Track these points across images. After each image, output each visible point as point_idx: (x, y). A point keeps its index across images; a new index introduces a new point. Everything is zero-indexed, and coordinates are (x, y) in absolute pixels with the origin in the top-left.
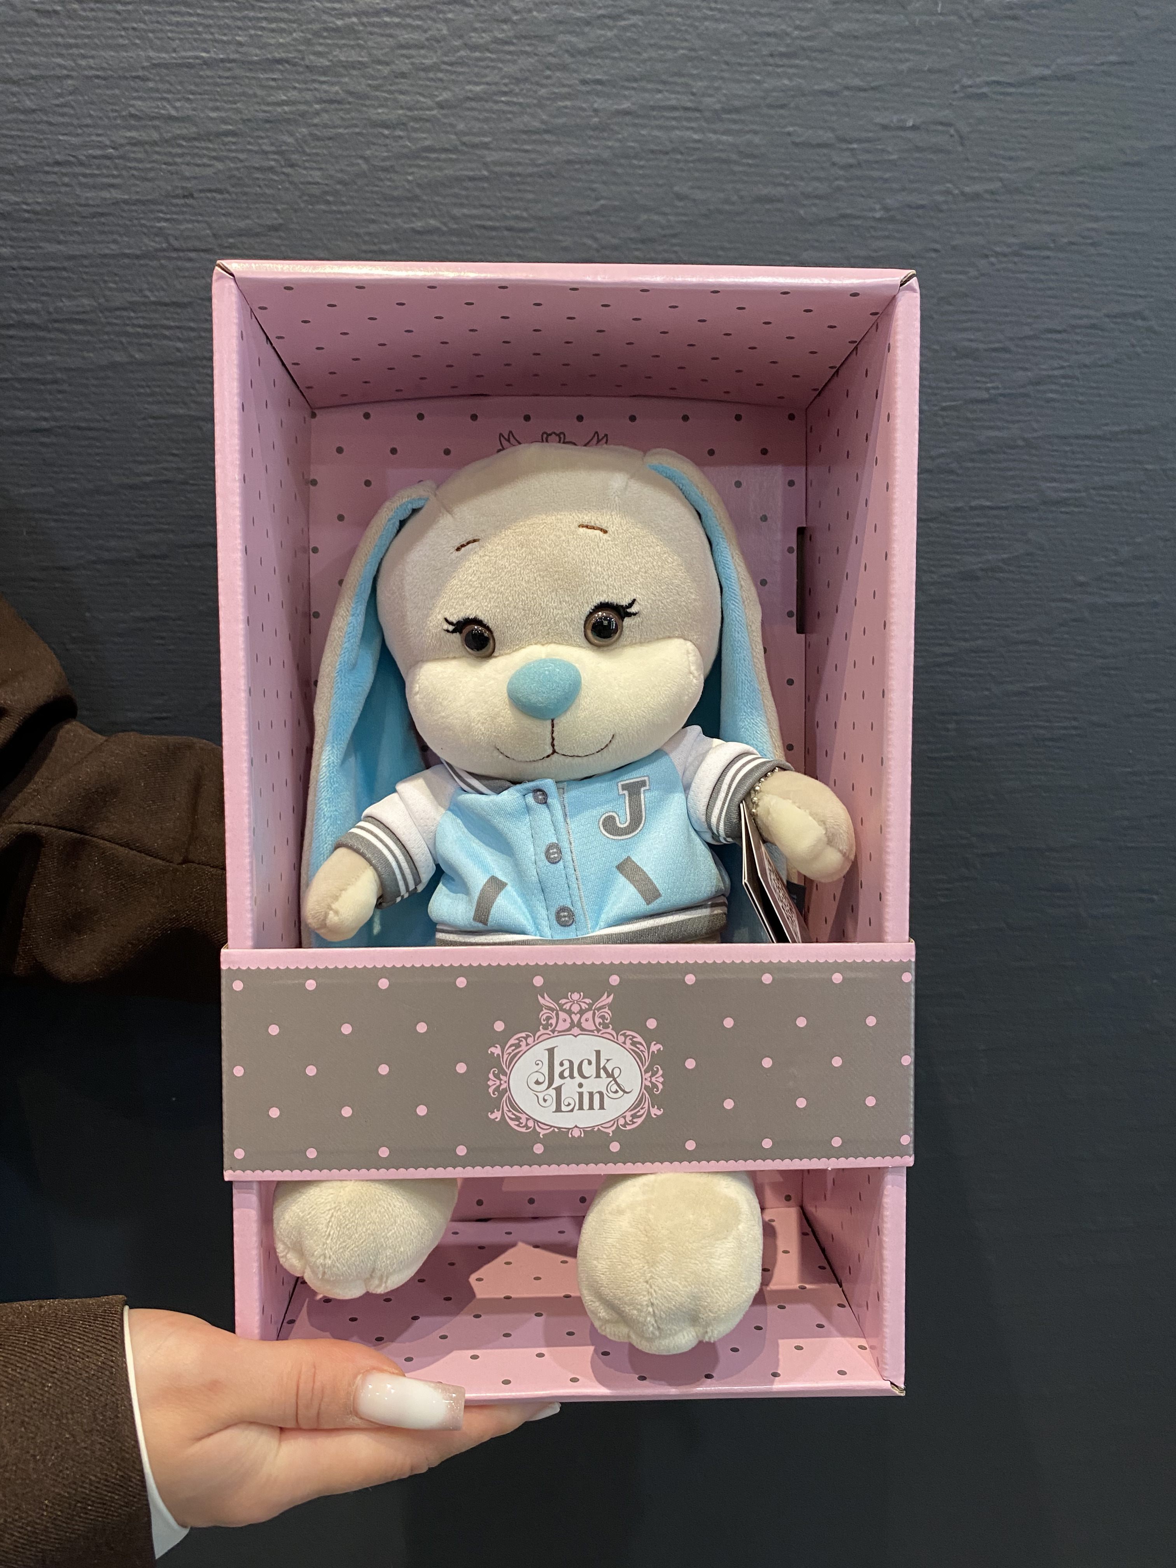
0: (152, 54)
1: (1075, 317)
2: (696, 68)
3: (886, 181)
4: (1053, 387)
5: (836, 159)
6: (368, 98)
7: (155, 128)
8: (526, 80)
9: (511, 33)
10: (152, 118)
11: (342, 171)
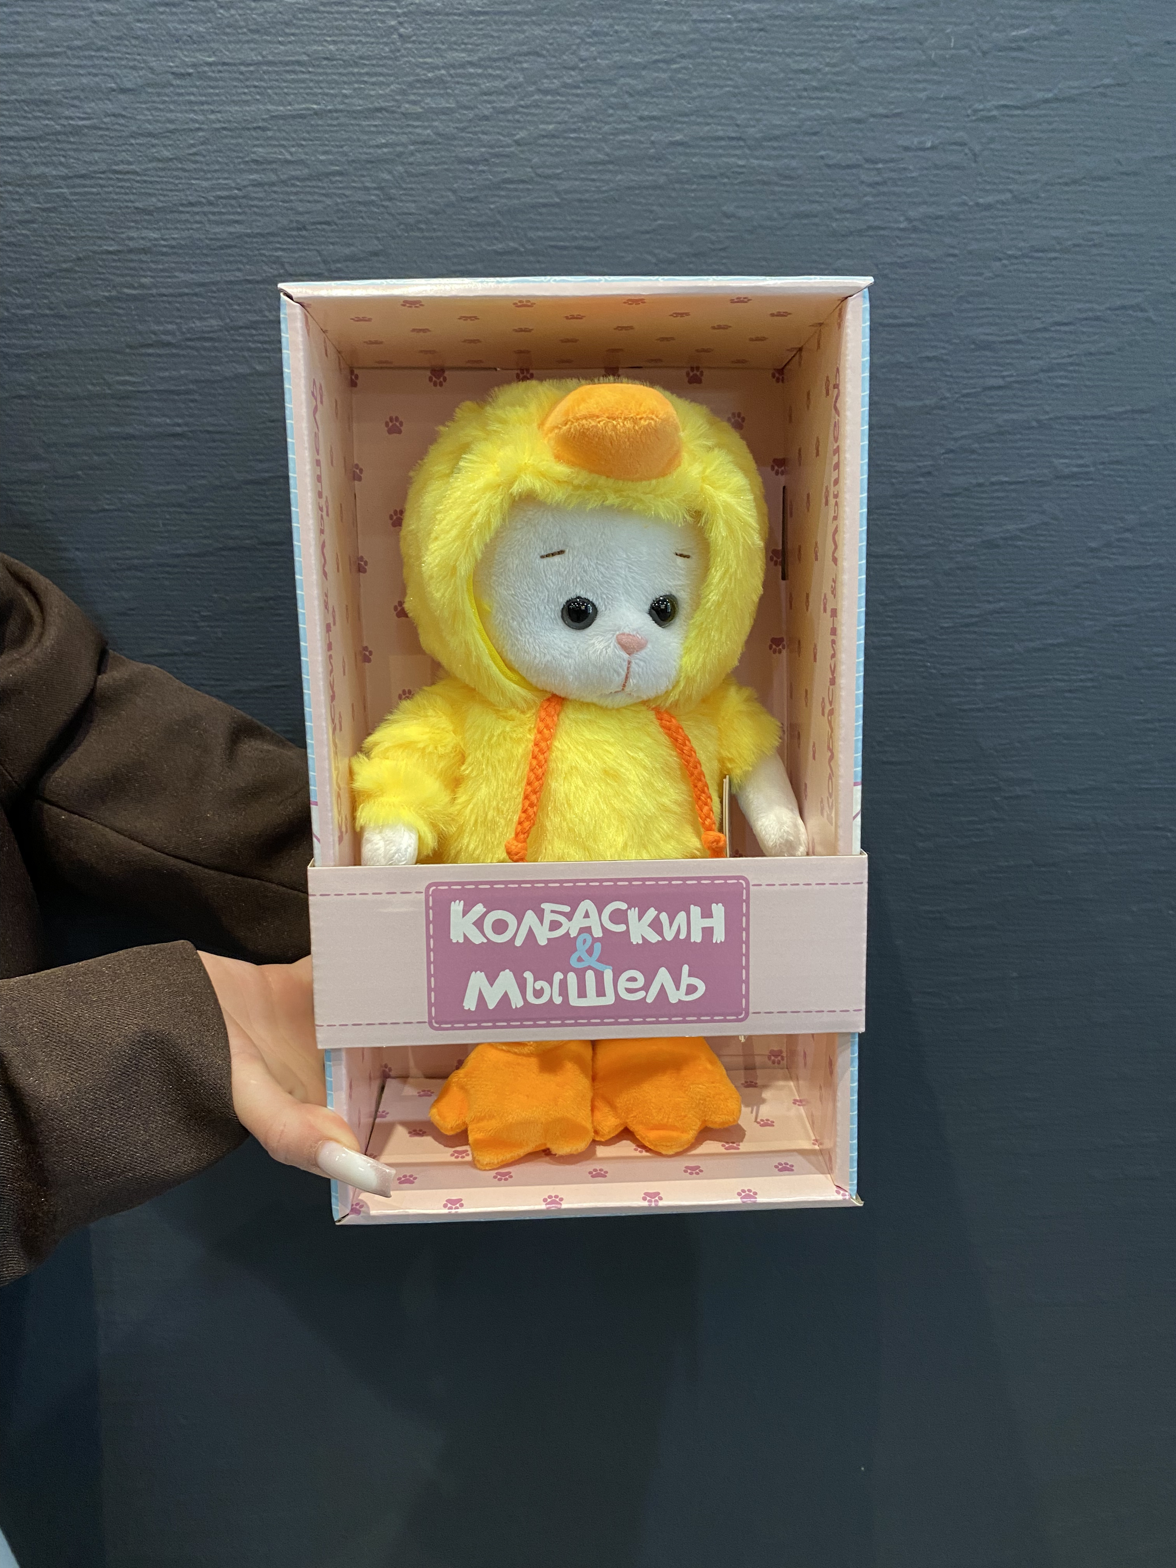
0: (270, 107)
1: (1079, 310)
2: (739, 102)
3: (909, 195)
4: (1062, 373)
5: (864, 177)
6: (455, 139)
7: (274, 171)
8: (591, 118)
9: (579, 78)
10: (271, 163)
11: (433, 202)
